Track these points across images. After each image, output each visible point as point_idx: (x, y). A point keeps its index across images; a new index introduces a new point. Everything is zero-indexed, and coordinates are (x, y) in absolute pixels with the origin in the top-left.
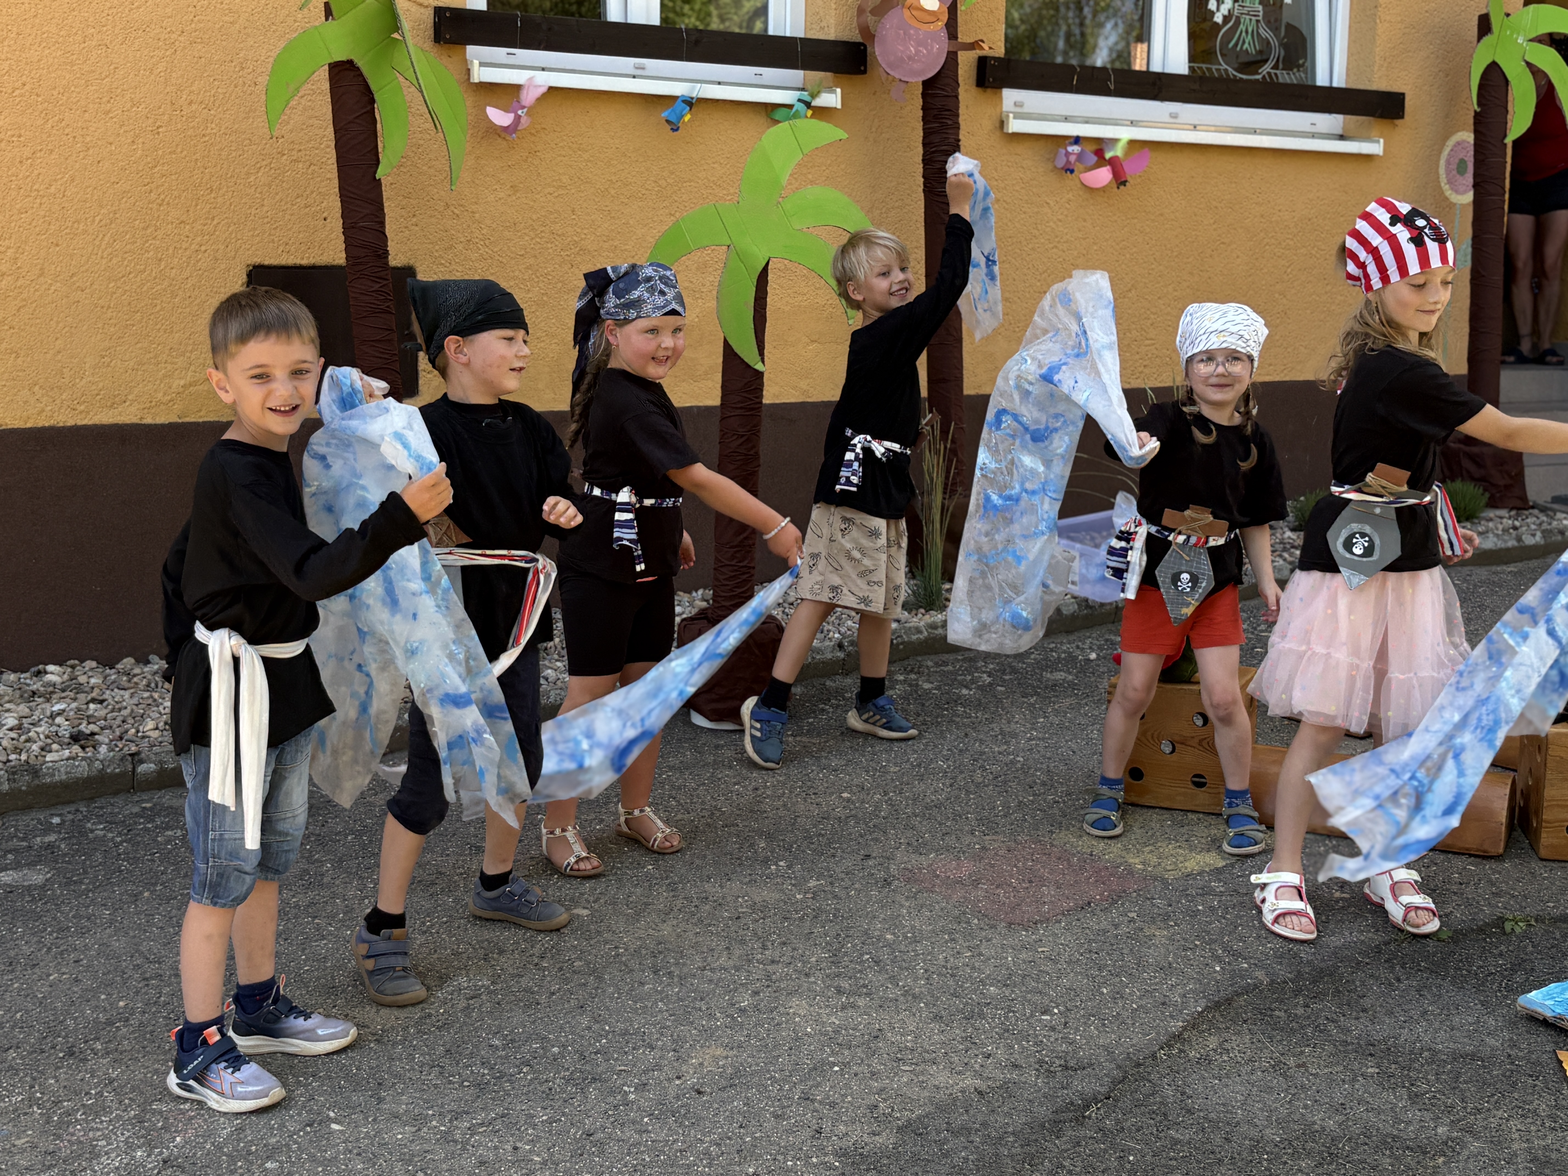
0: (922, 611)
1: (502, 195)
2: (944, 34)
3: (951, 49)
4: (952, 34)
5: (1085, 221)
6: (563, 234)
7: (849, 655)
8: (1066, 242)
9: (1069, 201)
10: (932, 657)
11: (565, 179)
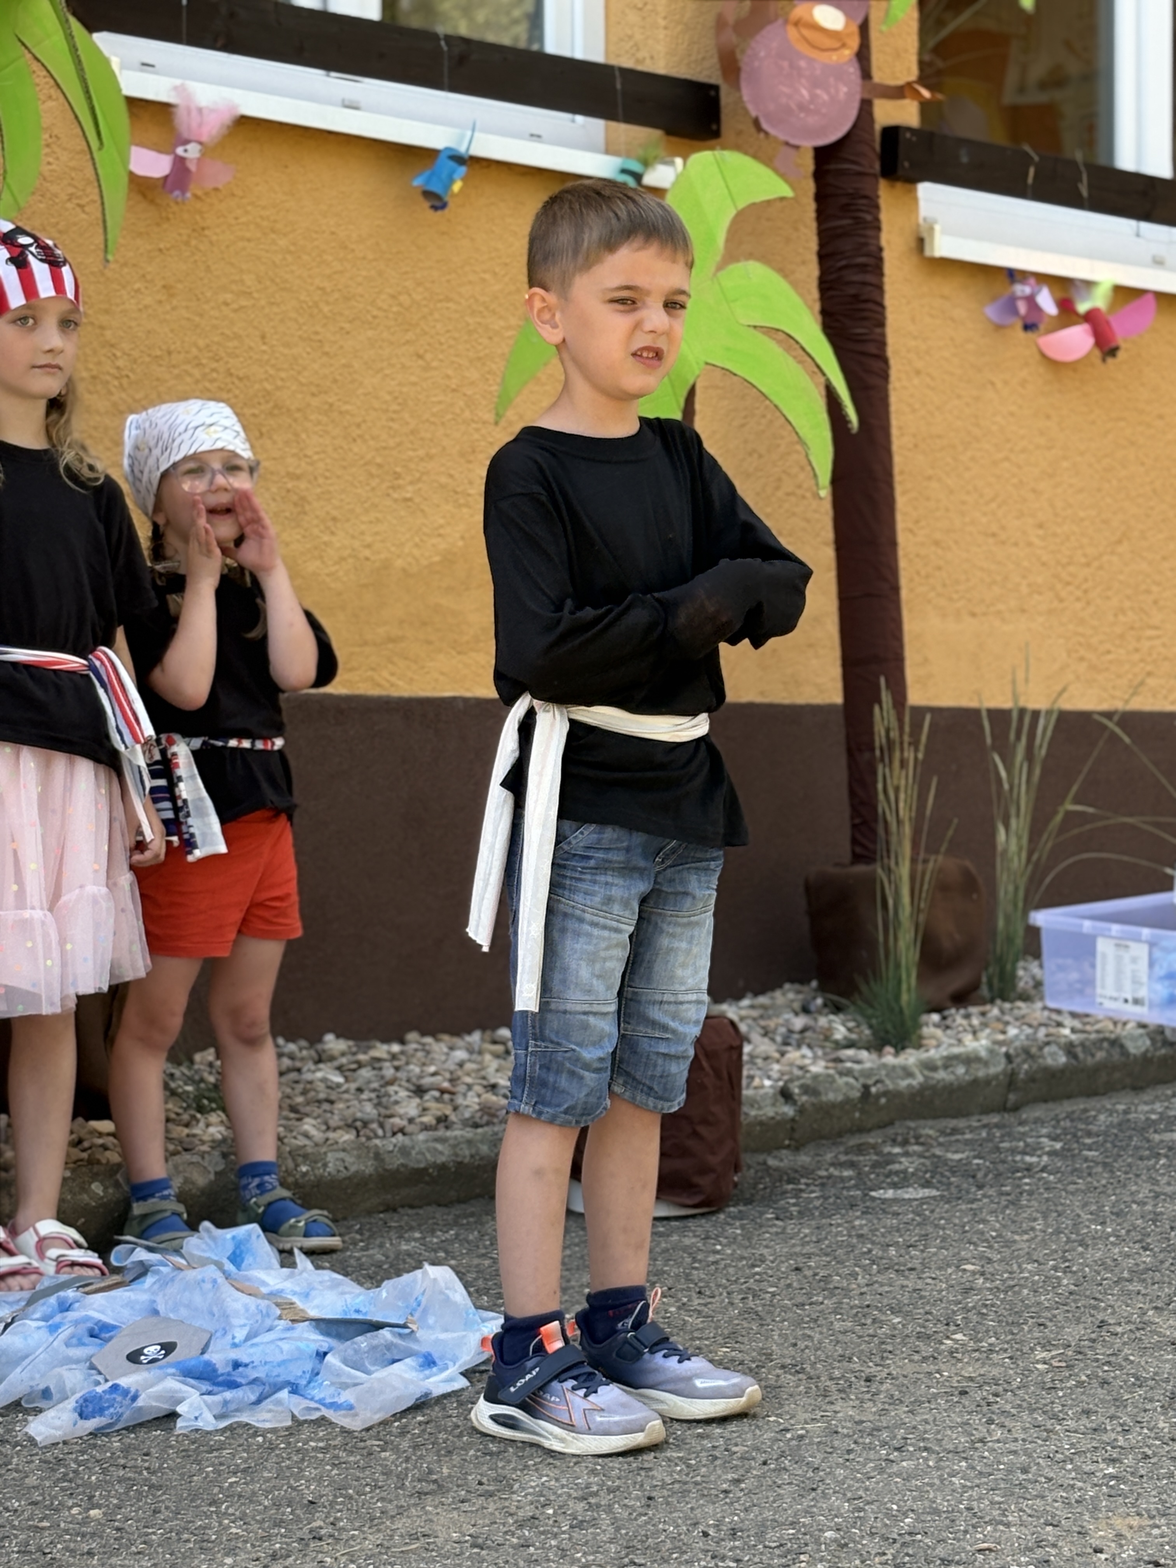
0: (889, 1049)
1: (148, 300)
2: (853, 71)
3: (867, 96)
4: (866, 74)
5: (1048, 417)
6: (247, 377)
7: (801, 1111)
8: (1024, 450)
9: (1023, 383)
10: (930, 1122)
11: (249, 280)
